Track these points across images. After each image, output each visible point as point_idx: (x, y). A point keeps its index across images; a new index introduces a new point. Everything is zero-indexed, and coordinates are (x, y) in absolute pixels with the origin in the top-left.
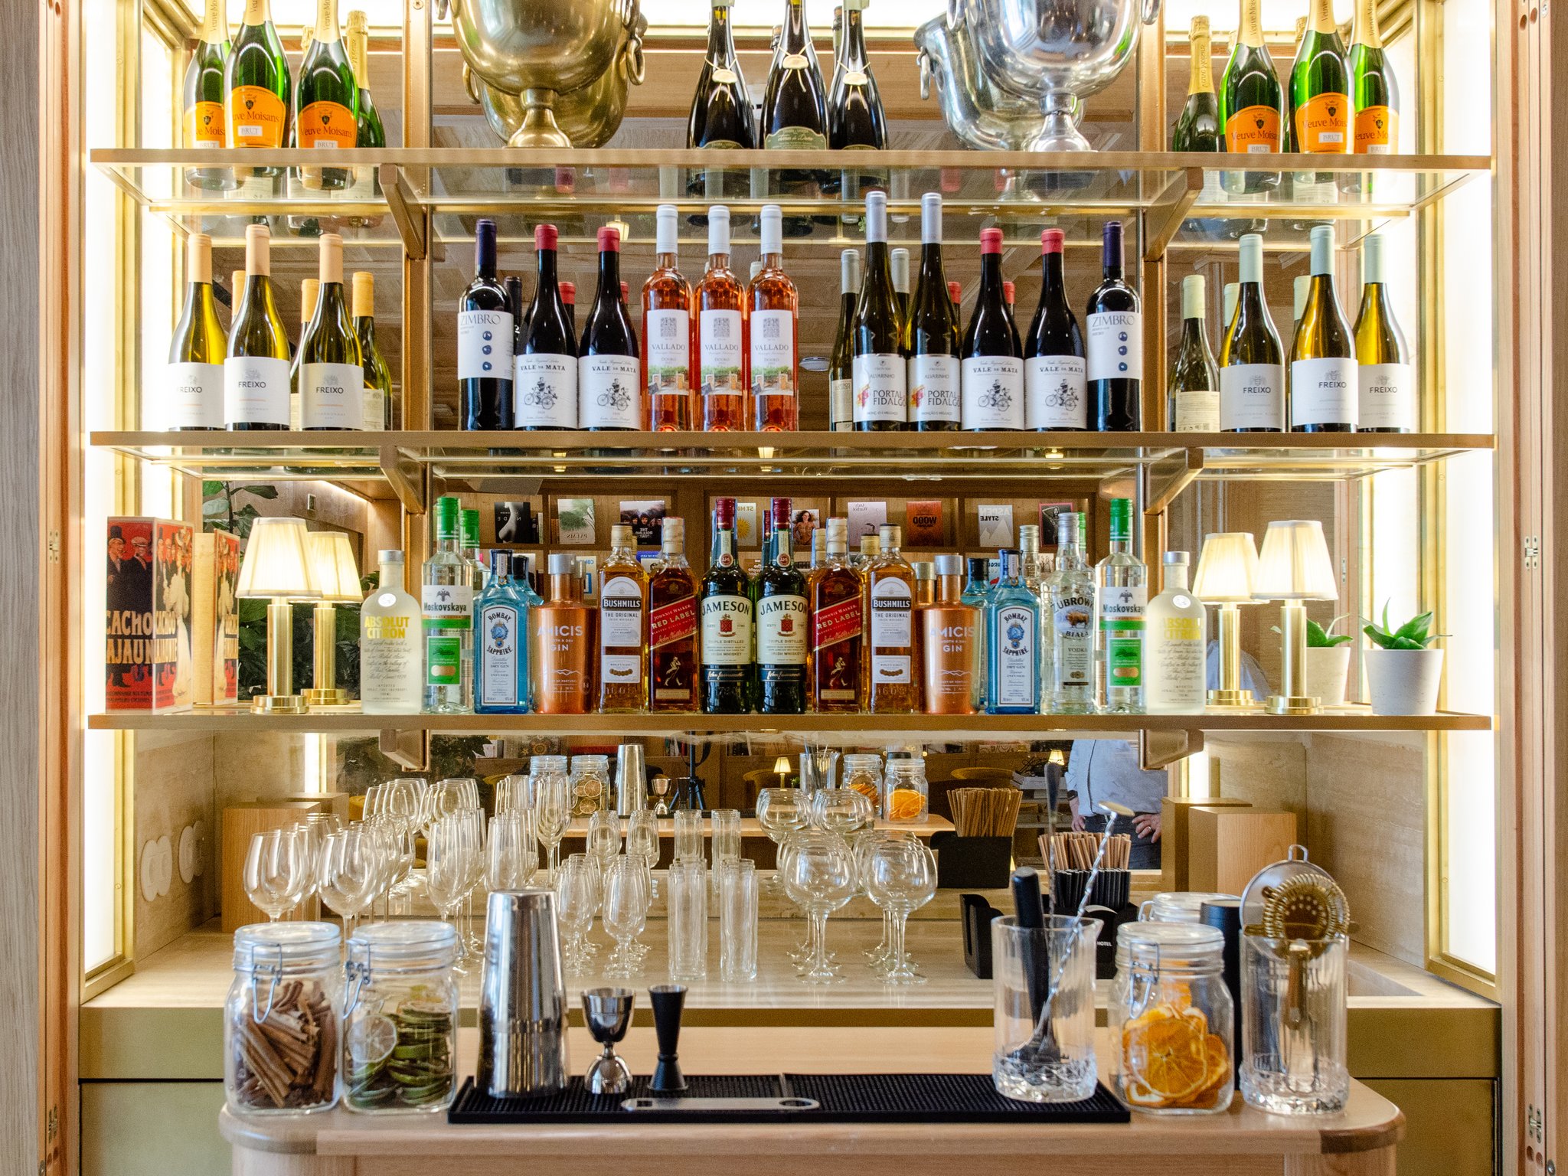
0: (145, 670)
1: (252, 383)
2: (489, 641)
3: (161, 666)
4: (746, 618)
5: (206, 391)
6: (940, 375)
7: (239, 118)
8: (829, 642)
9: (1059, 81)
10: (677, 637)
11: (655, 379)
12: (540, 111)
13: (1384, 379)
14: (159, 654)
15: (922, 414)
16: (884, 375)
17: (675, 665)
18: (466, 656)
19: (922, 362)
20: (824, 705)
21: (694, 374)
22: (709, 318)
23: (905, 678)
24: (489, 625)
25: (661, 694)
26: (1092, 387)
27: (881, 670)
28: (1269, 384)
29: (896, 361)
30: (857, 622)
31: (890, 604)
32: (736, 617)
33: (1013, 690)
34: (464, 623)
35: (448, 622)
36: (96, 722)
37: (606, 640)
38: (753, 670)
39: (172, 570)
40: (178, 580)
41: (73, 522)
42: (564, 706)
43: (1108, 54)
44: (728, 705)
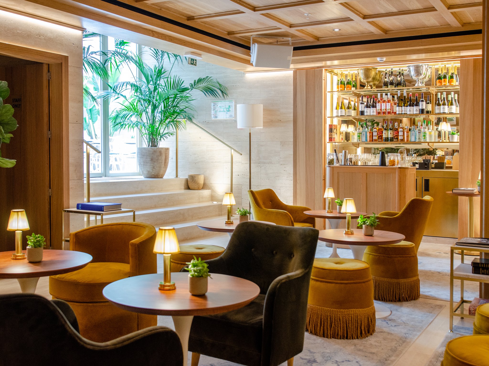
0: (332, 138)
1: (341, 112)
2: (363, 135)
3: (333, 138)
4: (387, 133)
5: (337, 112)
6: (405, 109)
7: (340, 88)
8: (395, 135)
9: (418, 79)
10: (380, 135)
11: (377, 110)
12: (368, 85)
13: (451, 107)
14: (333, 137)
15: (403, 113)
16: (399, 109)
17: (380, 137)
18: (361, 137)
19: (403, 107)
20: (395, 141)
21: (381, 110)
22: (382, 104)
23: (402, 138)
24: (363, 134)
25: (379, 140)
26: (420, 109)
27: (400, 138)
28: (439, 108)
29: (401, 107)
30: (398, 133)
31: (401, 131)
32: (386, 133)
33: (413, 140)
34: (361, 133)
35: (359, 134)
36: (328, 143)
37: (374, 135)
38: (388, 138)
39: (335, 129)
40: (335, 130)
41: (326, 125)
42: (370, 141)
43: (423, 75)
44: (385, 141)
